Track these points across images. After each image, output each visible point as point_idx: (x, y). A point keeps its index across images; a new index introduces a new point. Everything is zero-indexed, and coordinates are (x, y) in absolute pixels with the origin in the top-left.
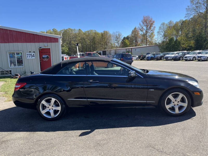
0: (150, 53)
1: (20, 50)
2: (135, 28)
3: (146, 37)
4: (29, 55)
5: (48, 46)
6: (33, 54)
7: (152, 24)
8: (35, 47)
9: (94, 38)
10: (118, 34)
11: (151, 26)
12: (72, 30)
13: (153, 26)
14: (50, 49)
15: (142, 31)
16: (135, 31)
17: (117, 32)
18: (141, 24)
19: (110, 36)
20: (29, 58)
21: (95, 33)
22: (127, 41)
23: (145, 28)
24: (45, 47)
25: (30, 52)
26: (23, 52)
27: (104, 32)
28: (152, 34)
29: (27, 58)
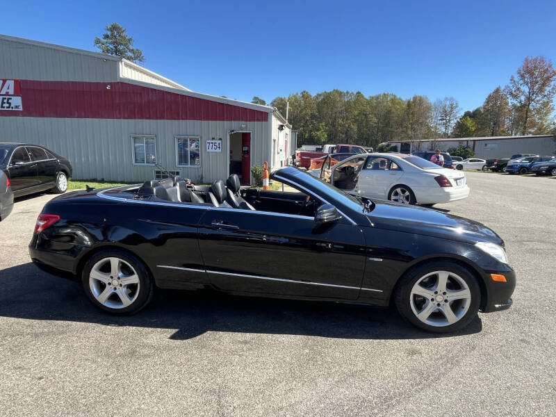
0: (523, 155)
1: (188, 134)
2: (497, 91)
3: (527, 112)
4: (211, 145)
5: (246, 128)
6: (218, 142)
7: (548, 79)
8: (223, 129)
9: (389, 112)
10: (448, 103)
11: (544, 85)
12: (340, 94)
13: (552, 83)
14: (250, 133)
15: (515, 97)
16: (495, 98)
17: (446, 99)
18: (517, 78)
19: (429, 108)
20: (210, 150)
21: (393, 101)
22: (469, 123)
23: (525, 89)
24: (242, 130)
25: (213, 139)
26: (201, 138)
27: (415, 98)
28: (545, 104)
29: (208, 150)
